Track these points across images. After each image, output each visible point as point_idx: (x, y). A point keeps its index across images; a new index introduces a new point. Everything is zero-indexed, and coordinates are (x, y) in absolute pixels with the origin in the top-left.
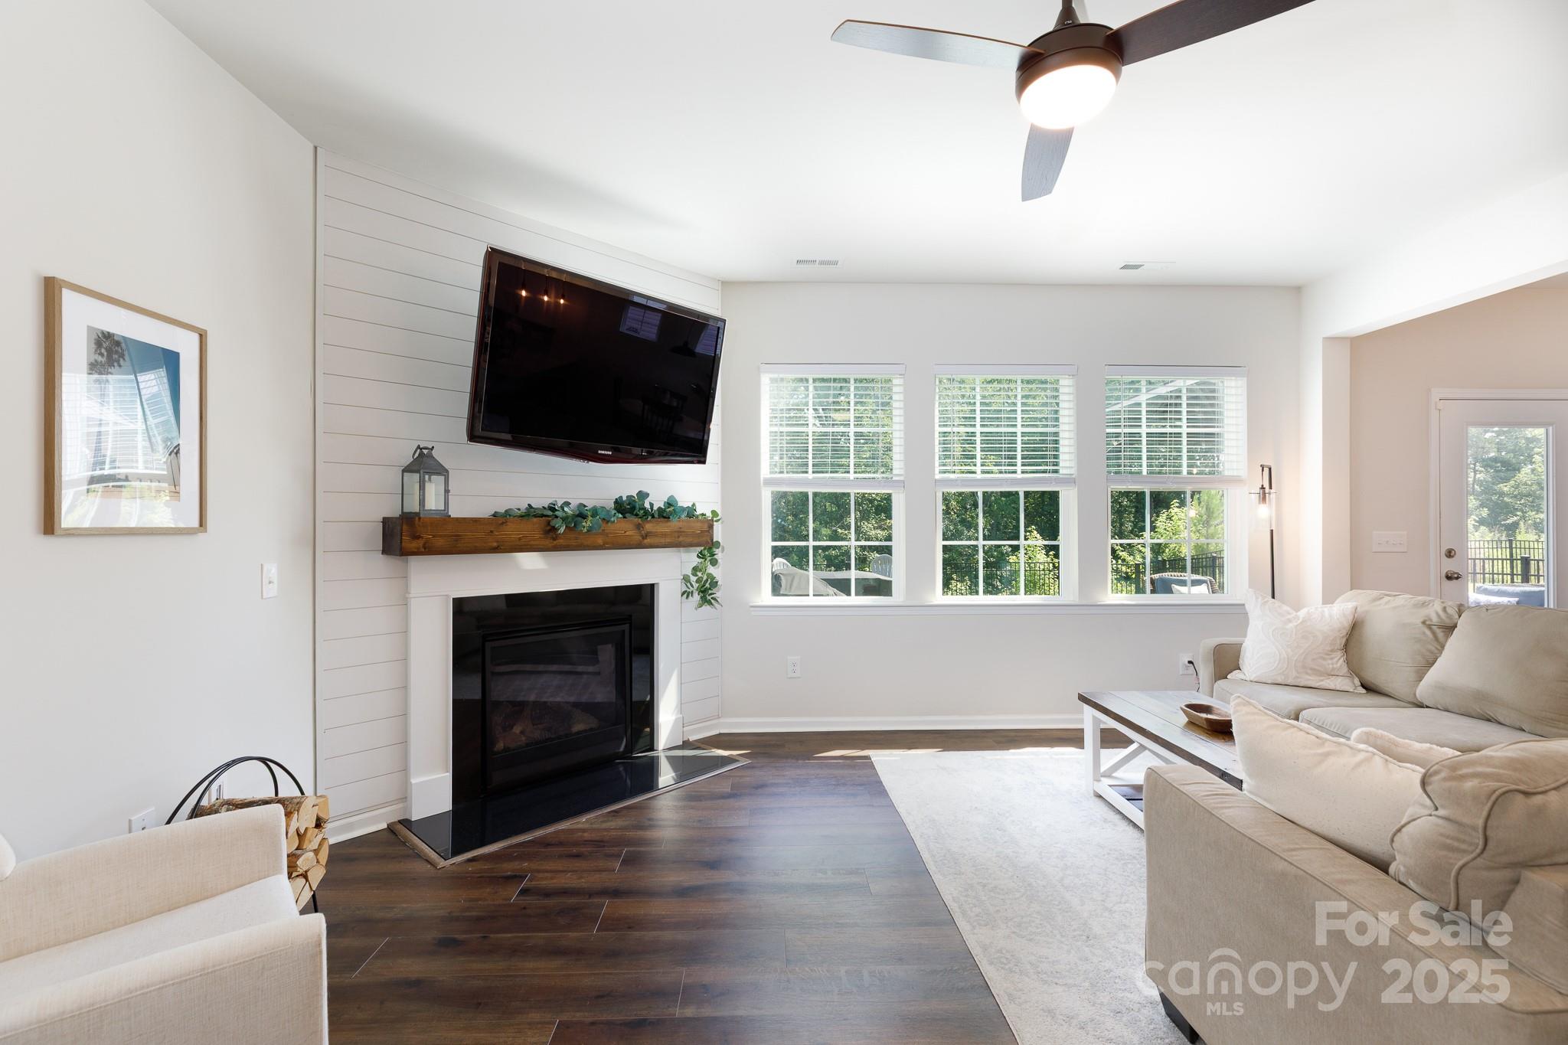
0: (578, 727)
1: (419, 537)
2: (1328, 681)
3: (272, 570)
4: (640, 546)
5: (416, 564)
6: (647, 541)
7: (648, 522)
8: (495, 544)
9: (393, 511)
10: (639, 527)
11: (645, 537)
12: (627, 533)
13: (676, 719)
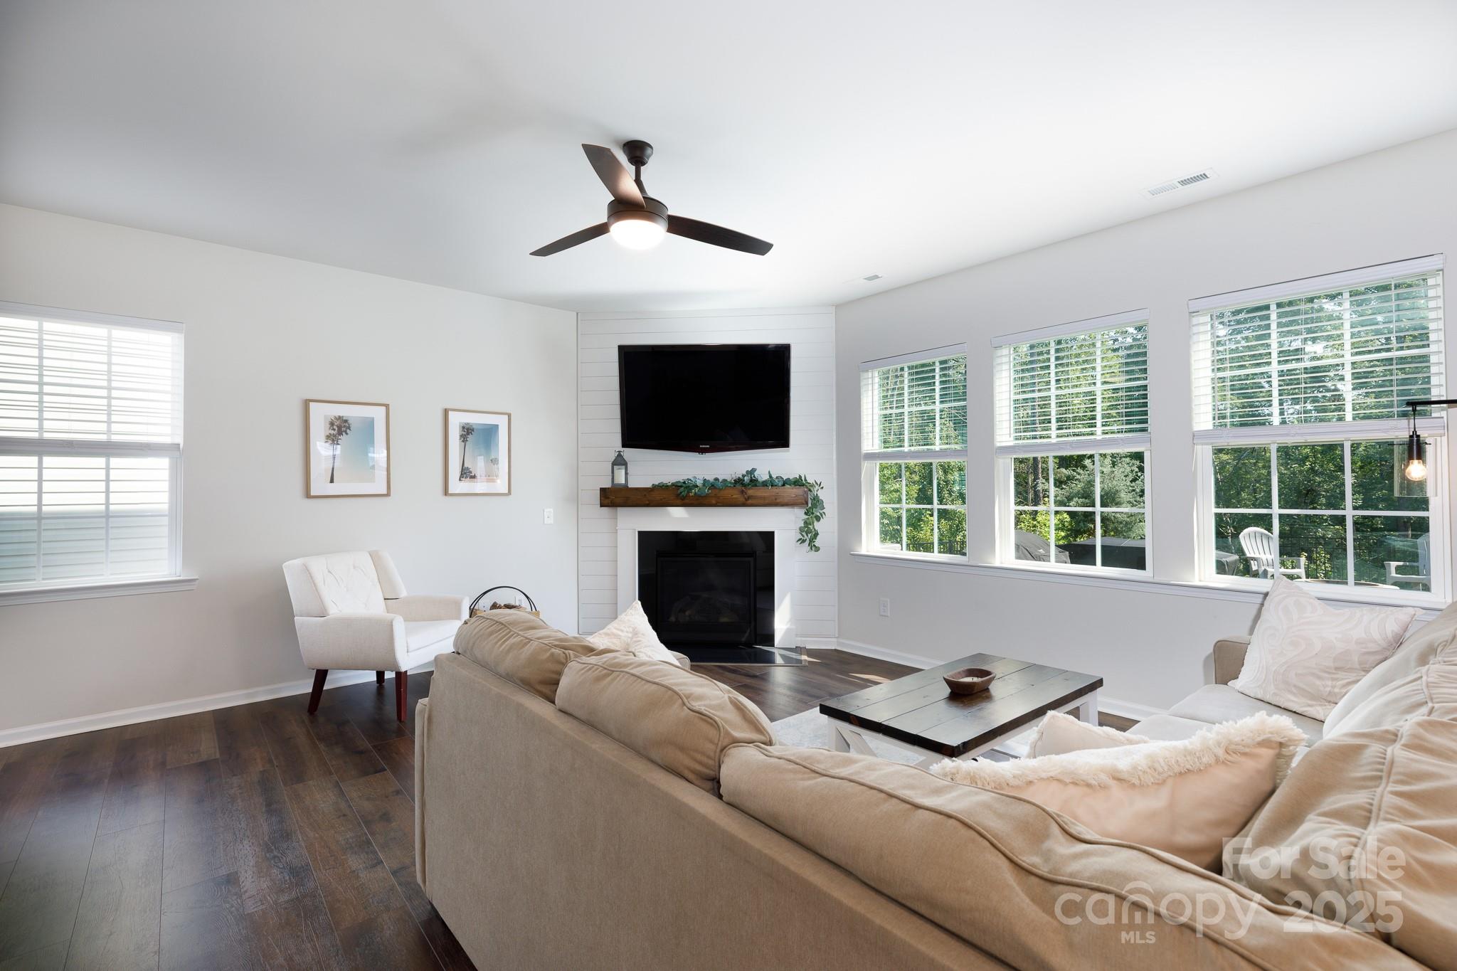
0: (724, 620)
1: (609, 498)
2: (1319, 708)
3: (549, 511)
4: (744, 505)
5: (621, 511)
6: (750, 502)
7: (749, 489)
8: (647, 502)
9: (608, 485)
10: (742, 492)
11: (746, 500)
12: (734, 496)
13: (788, 629)
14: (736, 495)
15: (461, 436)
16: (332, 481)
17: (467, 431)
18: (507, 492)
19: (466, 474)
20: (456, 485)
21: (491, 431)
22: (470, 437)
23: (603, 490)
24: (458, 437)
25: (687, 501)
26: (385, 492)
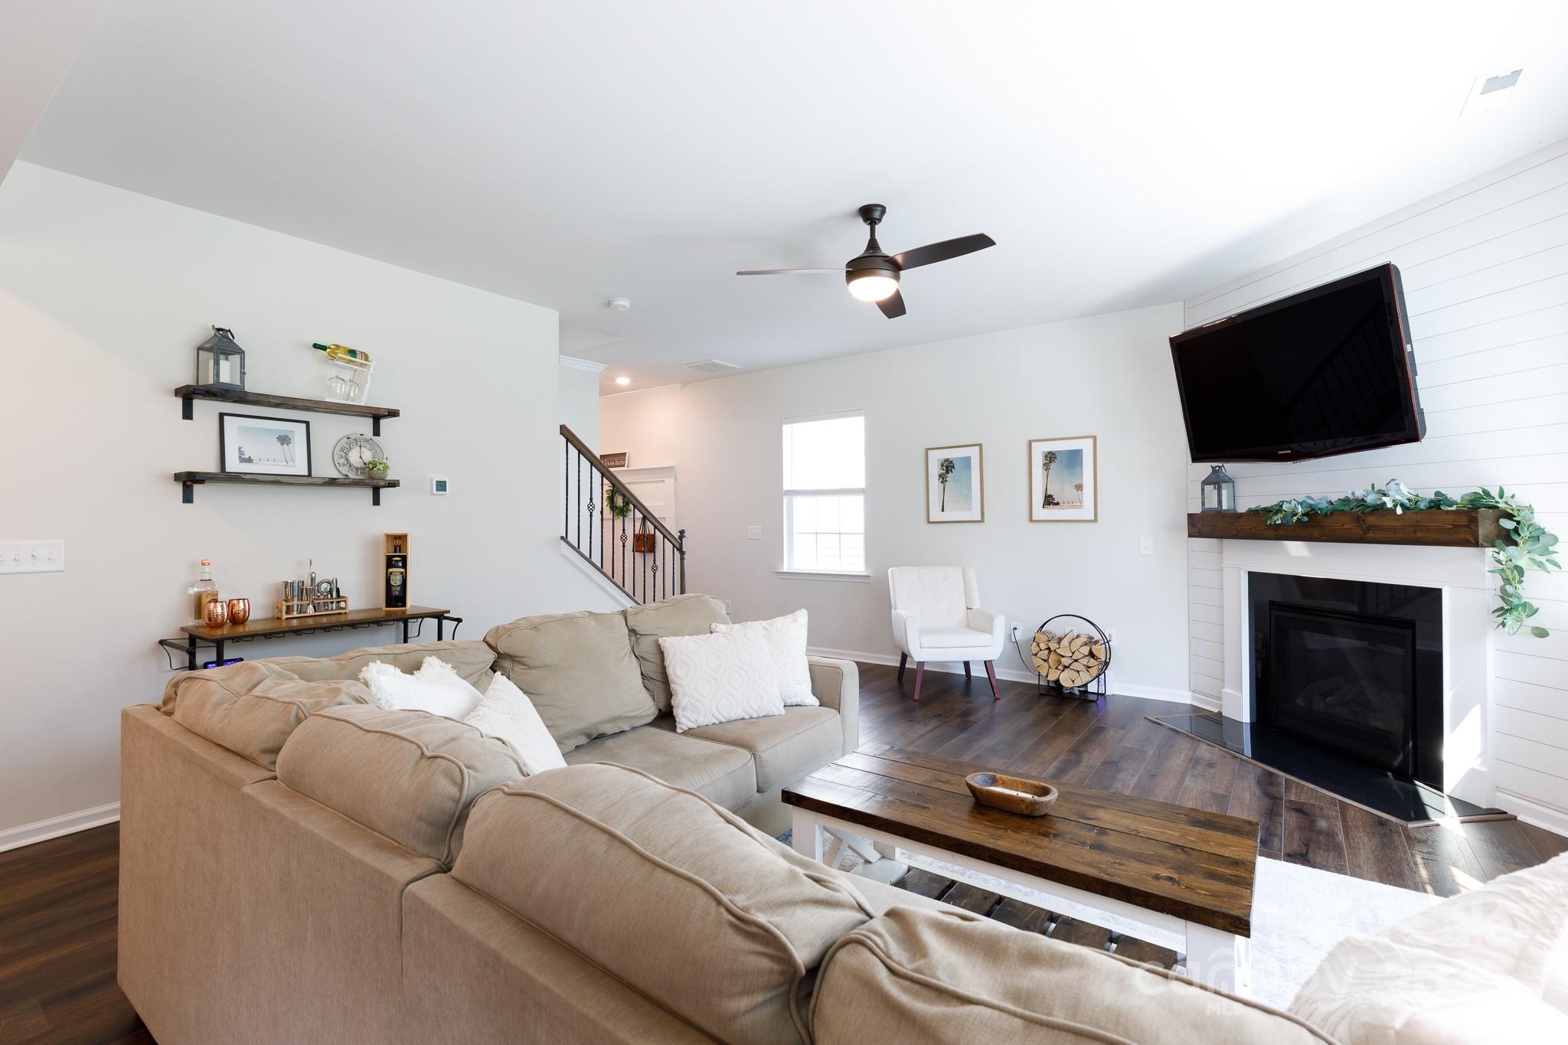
1: (1196, 526)
8: (1235, 532)
9: (1198, 510)
14: (1349, 525)
15: (1044, 465)
16: (943, 510)
17: (1050, 457)
18: (1093, 518)
19: (1049, 501)
20: (1040, 512)
21: (1075, 457)
22: (1053, 466)
23: (1190, 516)
24: (1042, 466)
25: (1281, 532)
26: (980, 519)
